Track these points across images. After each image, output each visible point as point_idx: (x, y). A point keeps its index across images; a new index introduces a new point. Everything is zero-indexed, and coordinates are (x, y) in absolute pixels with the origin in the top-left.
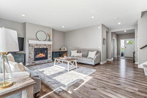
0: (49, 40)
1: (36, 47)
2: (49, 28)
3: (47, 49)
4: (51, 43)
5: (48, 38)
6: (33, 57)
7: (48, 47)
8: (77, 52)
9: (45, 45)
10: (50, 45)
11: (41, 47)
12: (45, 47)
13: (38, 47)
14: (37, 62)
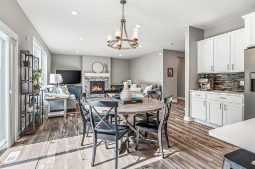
0: (107, 72)
1: (92, 80)
2: (107, 57)
3: (103, 82)
4: (108, 75)
5: (105, 69)
6: (89, 90)
7: (104, 80)
8: (137, 86)
9: (101, 77)
10: (107, 78)
11: (96, 80)
12: (101, 80)
13: (94, 80)
14: (93, 96)
